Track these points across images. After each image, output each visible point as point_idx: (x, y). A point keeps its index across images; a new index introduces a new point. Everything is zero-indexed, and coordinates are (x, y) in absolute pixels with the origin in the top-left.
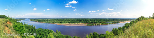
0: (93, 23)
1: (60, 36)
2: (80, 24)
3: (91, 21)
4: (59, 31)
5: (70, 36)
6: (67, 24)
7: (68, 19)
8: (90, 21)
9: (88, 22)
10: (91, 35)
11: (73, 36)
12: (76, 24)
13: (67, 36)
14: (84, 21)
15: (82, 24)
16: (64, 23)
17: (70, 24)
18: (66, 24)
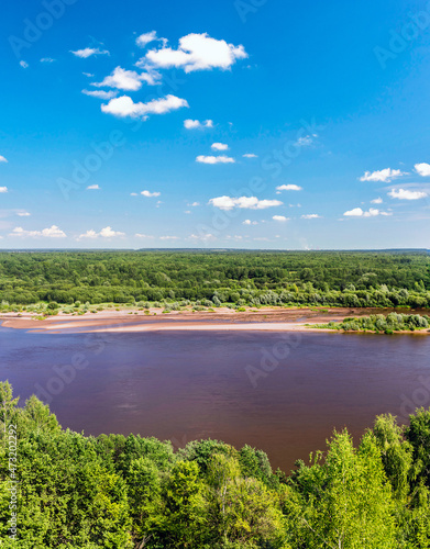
0: (415, 306)
1: (43, 448)
2: (265, 318)
3: (395, 281)
4: (36, 402)
5: (152, 442)
6: (124, 311)
7: (129, 254)
8: (383, 279)
9: (351, 292)
10: (379, 434)
11: (191, 446)
12: (225, 310)
13: (128, 448)
14: (304, 278)
15: (288, 318)
16: (91, 300)
17: (155, 310)
18: (109, 311)
